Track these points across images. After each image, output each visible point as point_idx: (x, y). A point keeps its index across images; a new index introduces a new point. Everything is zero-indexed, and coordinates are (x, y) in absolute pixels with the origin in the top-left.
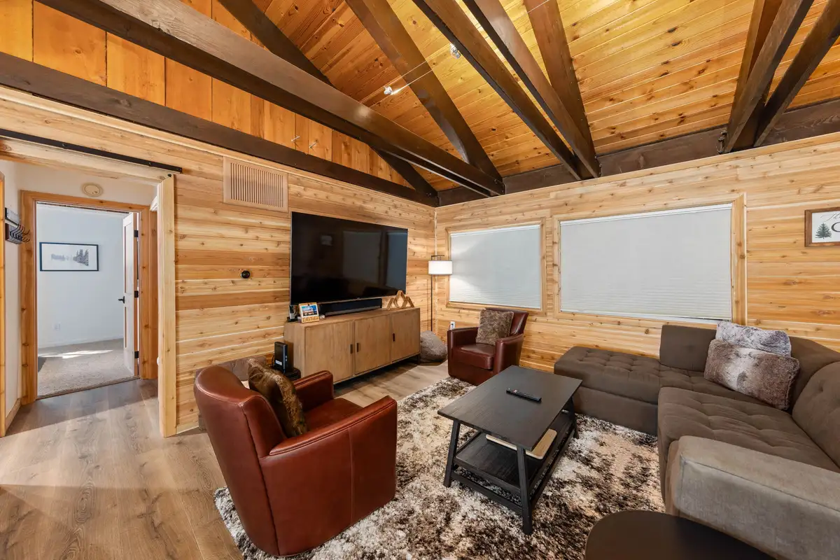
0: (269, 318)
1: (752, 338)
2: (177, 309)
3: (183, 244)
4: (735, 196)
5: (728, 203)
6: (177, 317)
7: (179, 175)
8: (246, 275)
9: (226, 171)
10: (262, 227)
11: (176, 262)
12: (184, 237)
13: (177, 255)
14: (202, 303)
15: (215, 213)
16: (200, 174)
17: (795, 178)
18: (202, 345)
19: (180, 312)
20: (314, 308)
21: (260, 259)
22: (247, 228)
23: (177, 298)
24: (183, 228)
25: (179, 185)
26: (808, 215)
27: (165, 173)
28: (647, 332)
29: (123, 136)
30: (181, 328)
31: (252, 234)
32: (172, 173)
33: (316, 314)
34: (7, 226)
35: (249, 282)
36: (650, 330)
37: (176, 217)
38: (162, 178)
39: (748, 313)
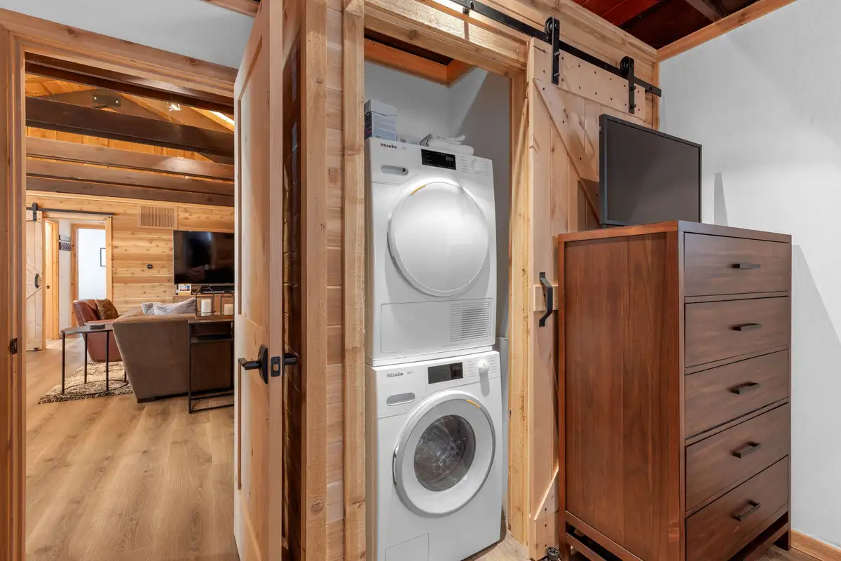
0: (165, 292)
2: (113, 283)
3: (116, 251)
6: (113, 287)
7: (114, 217)
8: (150, 267)
9: (138, 211)
10: (160, 239)
11: (112, 260)
12: (116, 247)
13: (113, 256)
14: (125, 281)
15: (133, 234)
16: (125, 214)
18: (126, 302)
19: (115, 285)
20: (188, 287)
21: (158, 258)
22: (151, 241)
23: (113, 277)
24: (116, 243)
25: (114, 222)
27: (107, 216)
29: (89, 202)
30: (115, 292)
31: (154, 244)
32: (110, 216)
33: (188, 290)
34: (60, 243)
35: (152, 271)
37: (112, 238)
38: (106, 219)
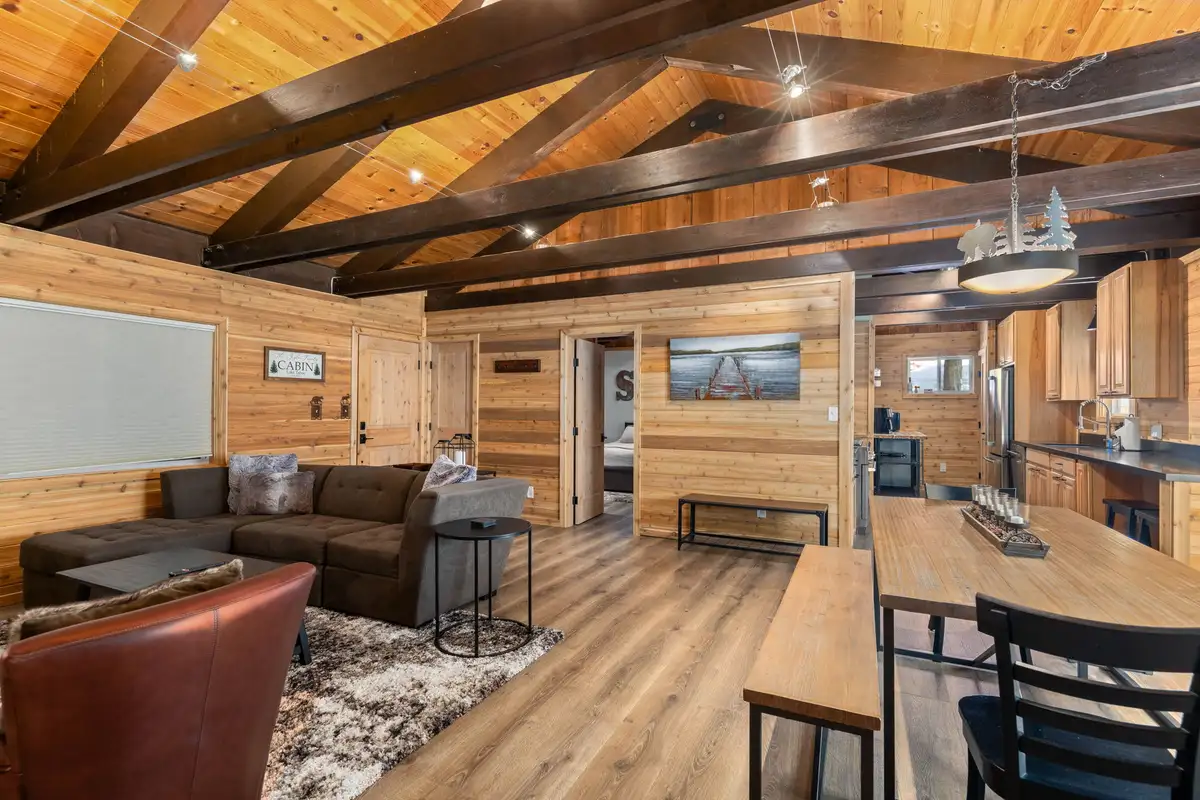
1: (273, 464)
4: (218, 318)
5: (211, 324)
17: (260, 315)
26: (266, 350)
28: (122, 490)
36: (128, 485)
39: (228, 446)
